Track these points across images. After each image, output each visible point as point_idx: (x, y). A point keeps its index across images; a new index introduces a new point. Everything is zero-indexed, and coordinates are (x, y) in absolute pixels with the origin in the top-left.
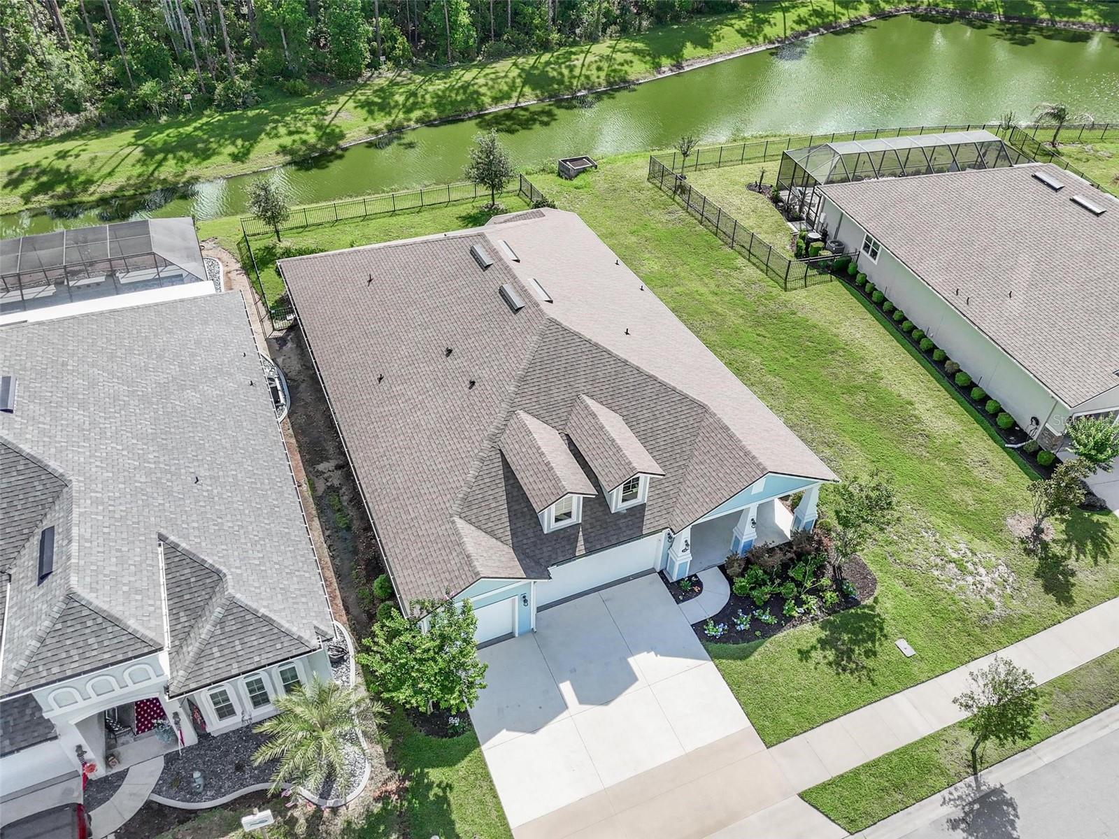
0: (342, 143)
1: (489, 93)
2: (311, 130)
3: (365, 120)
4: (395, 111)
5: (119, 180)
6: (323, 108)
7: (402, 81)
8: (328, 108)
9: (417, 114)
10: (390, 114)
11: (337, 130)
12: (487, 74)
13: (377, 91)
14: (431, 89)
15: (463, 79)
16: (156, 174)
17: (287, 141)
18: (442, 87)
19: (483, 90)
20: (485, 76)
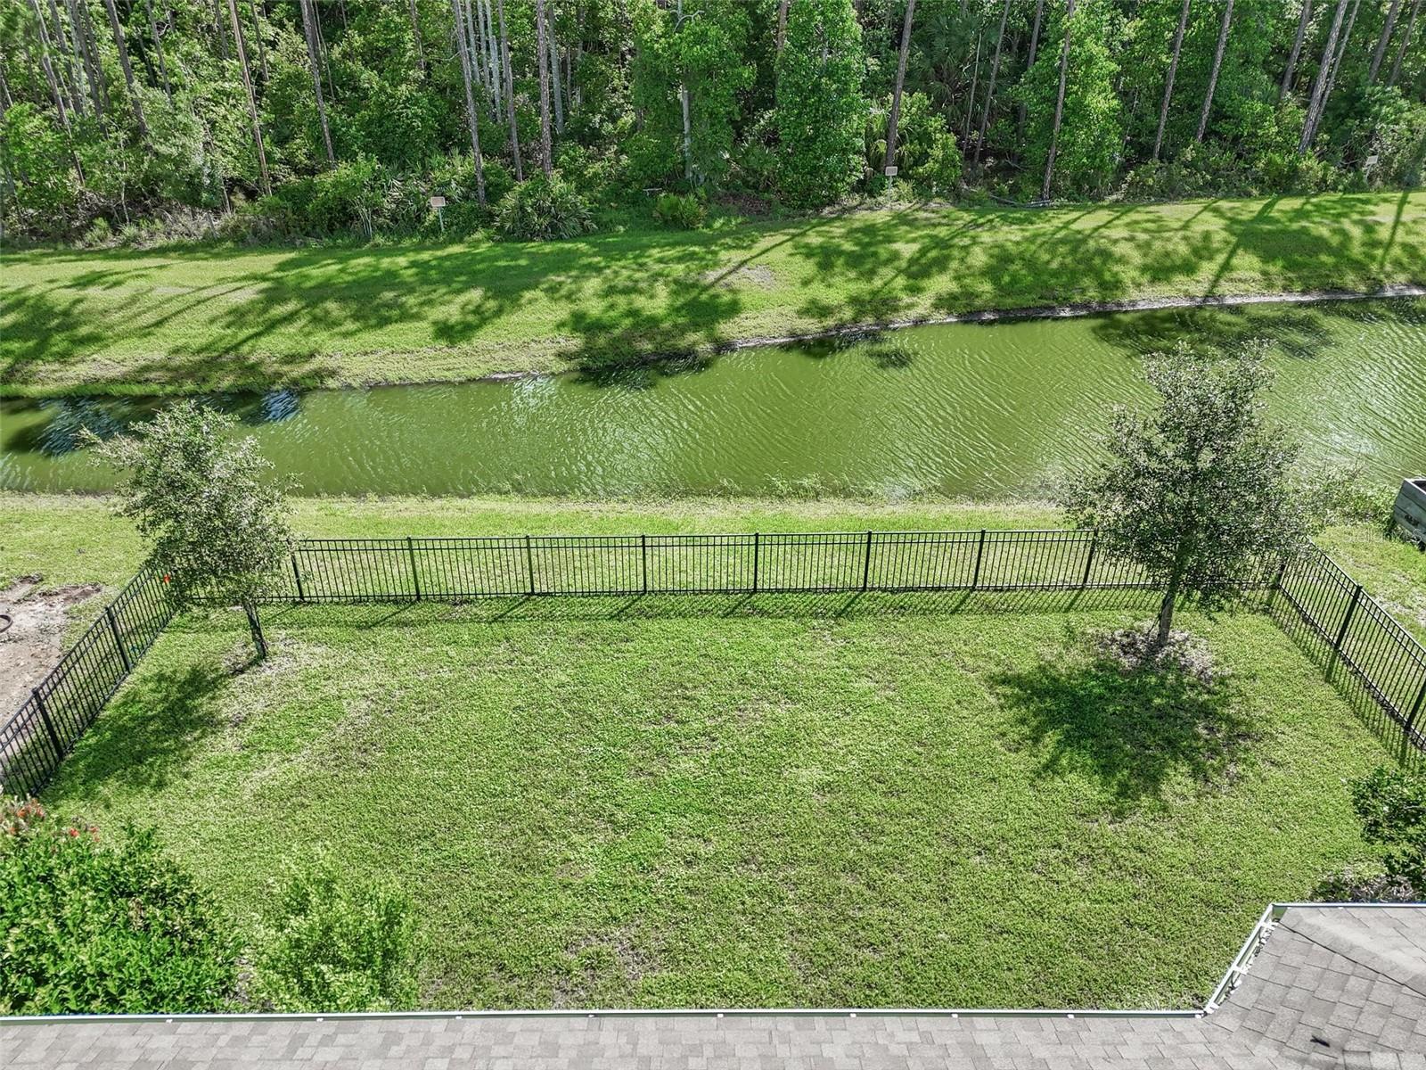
0: (726, 329)
1: (1137, 258)
2: (662, 291)
3: (806, 283)
4: (887, 272)
5: (154, 350)
6: (715, 253)
7: (926, 219)
8: (723, 255)
9: (942, 284)
10: (872, 273)
11: (727, 298)
12: (1137, 222)
13: (857, 230)
14: (986, 237)
15: (1074, 227)
16: (245, 349)
17: (594, 308)
18: (1017, 236)
19: (1122, 249)
20: (1128, 225)
